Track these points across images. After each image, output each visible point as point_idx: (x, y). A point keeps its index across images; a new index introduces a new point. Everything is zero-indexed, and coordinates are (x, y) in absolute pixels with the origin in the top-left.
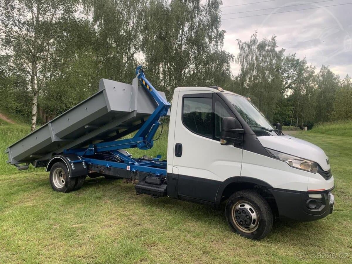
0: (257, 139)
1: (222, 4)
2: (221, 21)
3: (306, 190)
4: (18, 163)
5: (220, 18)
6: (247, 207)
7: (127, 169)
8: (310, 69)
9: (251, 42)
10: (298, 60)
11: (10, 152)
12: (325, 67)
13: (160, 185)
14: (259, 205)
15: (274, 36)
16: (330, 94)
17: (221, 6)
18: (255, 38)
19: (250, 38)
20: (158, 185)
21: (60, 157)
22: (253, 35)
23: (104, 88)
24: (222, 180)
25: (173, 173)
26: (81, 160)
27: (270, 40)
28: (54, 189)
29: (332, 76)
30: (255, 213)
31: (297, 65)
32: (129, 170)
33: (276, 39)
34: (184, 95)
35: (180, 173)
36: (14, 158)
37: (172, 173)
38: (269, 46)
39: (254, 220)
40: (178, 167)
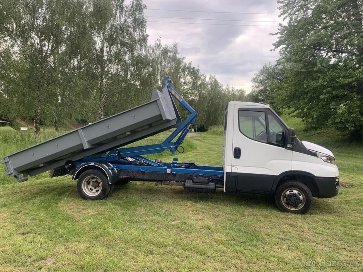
0: (301, 143)
1: (146, 8)
2: (147, 25)
3: (335, 177)
4: (18, 174)
5: (146, 22)
6: (295, 192)
7: (167, 172)
8: (203, 77)
9: (155, 46)
10: (194, 68)
11: (9, 162)
12: (212, 77)
13: (208, 183)
14: (305, 189)
15: (175, 43)
16: (217, 101)
17: (144, 11)
18: (159, 42)
19: (155, 43)
20: (207, 183)
21: (94, 164)
22: (158, 40)
23: (158, 98)
24: (278, 175)
25: (233, 172)
26: (112, 166)
27: (172, 46)
28: (85, 197)
29: (218, 85)
30: (301, 196)
31: (194, 73)
32: (170, 172)
33: (177, 47)
34: (239, 108)
35: (239, 172)
36: (15, 169)
37: (231, 171)
38: (171, 52)
39: (302, 200)
40: (236, 167)
